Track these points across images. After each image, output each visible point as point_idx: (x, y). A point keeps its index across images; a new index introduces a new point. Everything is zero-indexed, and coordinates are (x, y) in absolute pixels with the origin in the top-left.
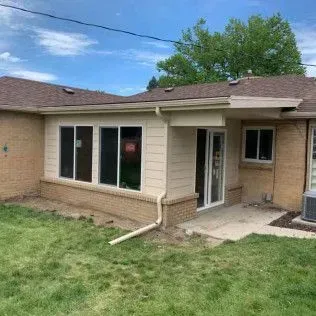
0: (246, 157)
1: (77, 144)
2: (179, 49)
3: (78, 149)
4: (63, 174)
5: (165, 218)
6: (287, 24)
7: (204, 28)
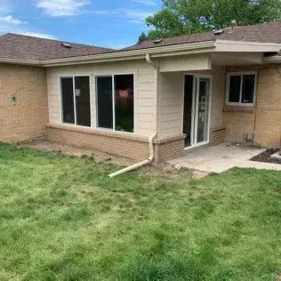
0: (229, 101)
2: (166, 4)
3: (77, 97)
4: (65, 120)
5: (156, 155)
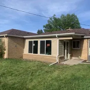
0: (73, 48)
1: (34, 45)
2: (49, 22)
5: (59, 61)
6: (76, 16)
7: (55, 17)
